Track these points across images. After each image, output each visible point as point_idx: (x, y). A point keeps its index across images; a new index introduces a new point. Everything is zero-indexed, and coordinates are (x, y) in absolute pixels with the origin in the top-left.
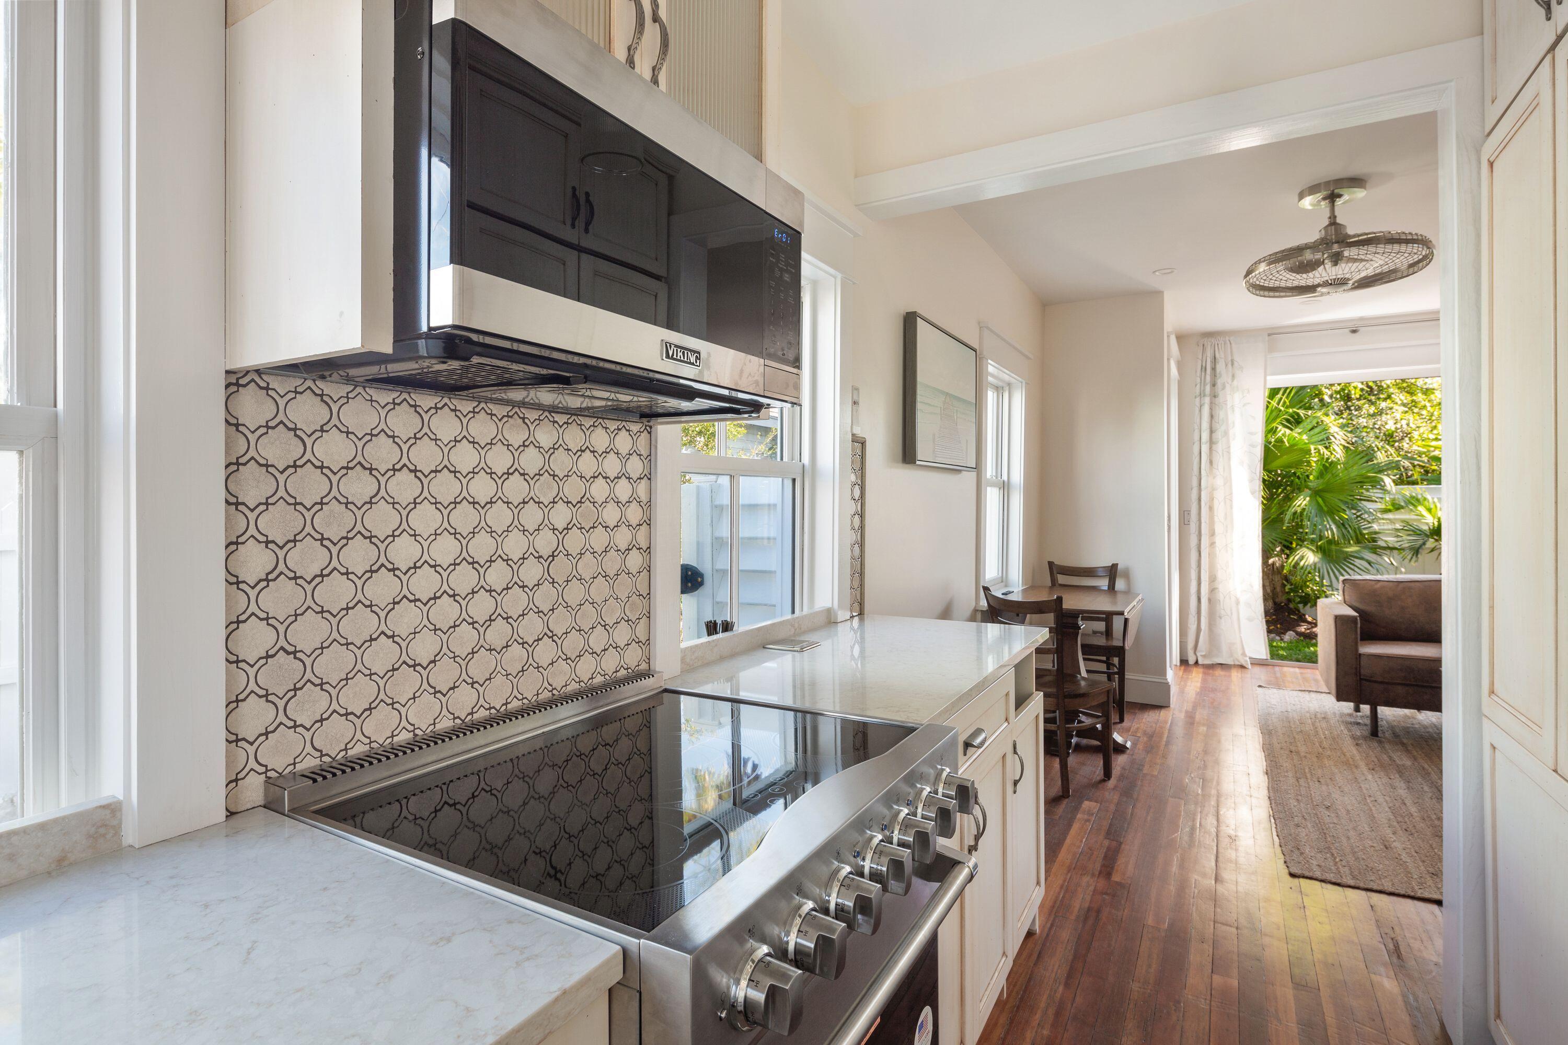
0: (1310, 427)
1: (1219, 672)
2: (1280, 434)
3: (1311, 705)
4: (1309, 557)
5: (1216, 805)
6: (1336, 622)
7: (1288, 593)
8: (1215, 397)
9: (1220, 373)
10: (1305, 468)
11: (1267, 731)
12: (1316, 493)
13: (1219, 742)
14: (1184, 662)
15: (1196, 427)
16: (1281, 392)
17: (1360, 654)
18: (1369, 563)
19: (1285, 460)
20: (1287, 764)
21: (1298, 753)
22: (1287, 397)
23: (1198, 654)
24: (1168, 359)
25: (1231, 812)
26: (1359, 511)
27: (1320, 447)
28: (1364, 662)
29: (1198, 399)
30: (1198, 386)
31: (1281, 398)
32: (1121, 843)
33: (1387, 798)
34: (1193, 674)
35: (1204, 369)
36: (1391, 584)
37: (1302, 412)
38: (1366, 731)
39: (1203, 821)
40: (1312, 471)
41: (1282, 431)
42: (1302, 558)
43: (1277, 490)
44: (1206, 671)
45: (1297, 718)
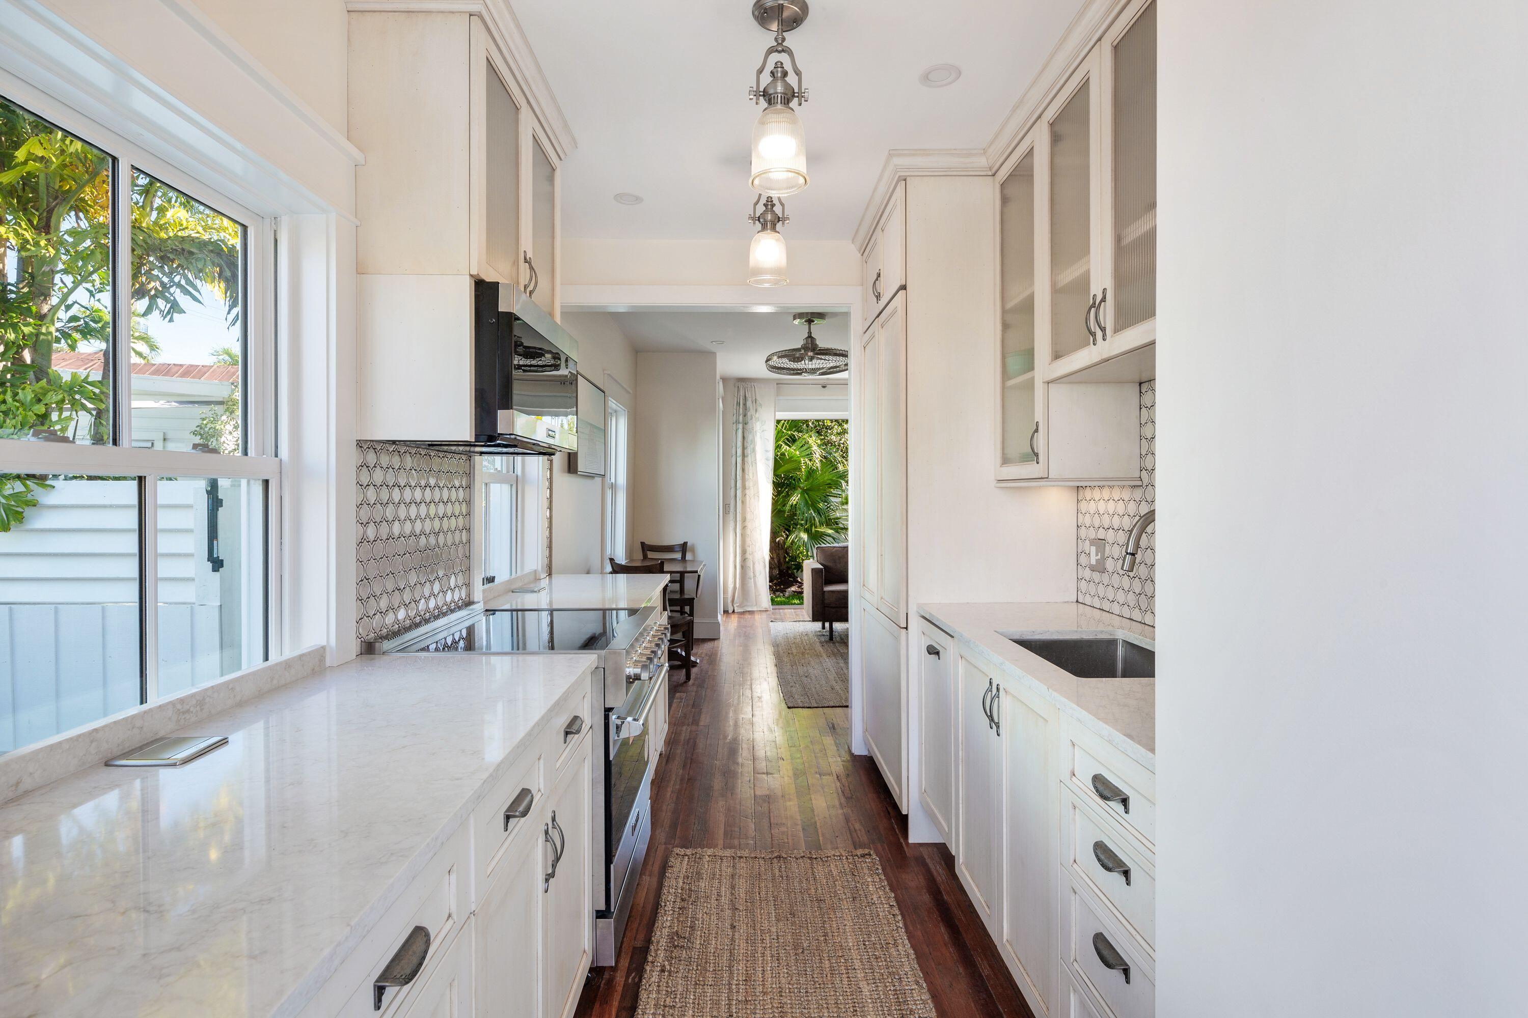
0: (801, 445)
1: (747, 616)
2: (783, 450)
3: (799, 628)
4: (800, 537)
5: (750, 684)
6: (812, 575)
7: (788, 562)
8: (746, 424)
9: (749, 408)
10: (798, 473)
11: (776, 645)
12: (805, 491)
13: (750, 654)
14: (726, 612)
15: (734, 445)
17: (824, 592)
18: (834, 539)
19: (787, 467)
20: (786, 659)
21: (792, 653)
22: (787, 423)
23: (735, 606)
24: (718, 398)
25: (758, 686)
26: (828, 504)
27: (806, 459)
28: (826, 596)
29: (735, 425)
30: (735, 416)
31: (784, 423)
32: (701, 709)
33: (835, 669)
34: (733, 619)
35: (738, 404)
36: (841, 549)
37: (796, 433)
38: (827, 638)
40: (802, 476)
41: (785, 447)
42: (796, 537)
43: (781, 489)
44: (740, 616)
45: (792, 636)
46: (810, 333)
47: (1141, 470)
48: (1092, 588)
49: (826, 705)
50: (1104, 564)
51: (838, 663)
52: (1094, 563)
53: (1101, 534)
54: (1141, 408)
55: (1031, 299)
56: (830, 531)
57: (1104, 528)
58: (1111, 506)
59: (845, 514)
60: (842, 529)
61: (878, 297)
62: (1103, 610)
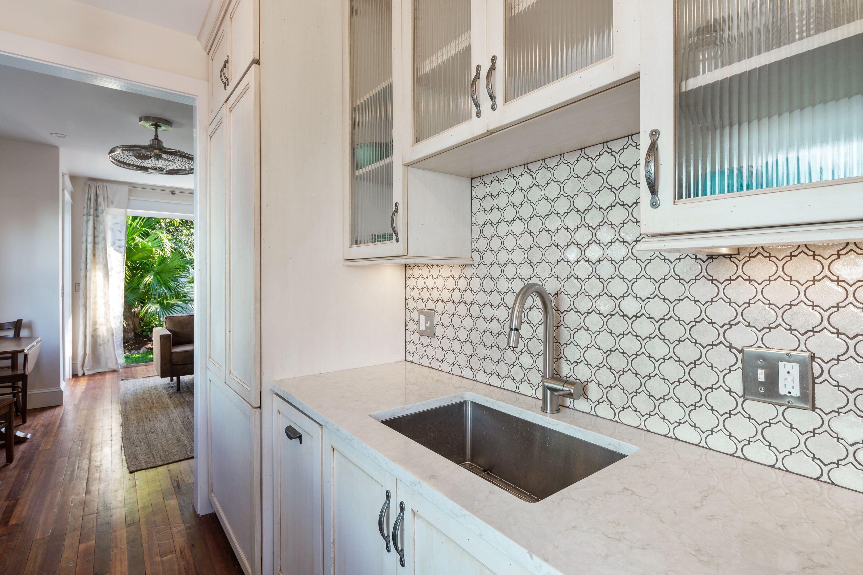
0: (153, 239)
1: (97, 378)
2: (137, 241)
3: (149, 383)
4: (153, 307)
5: (89, 452)
6: (161, 339)
8: (97, 216)
9: (100, 203)
10: (152, 260)
11: (124, 403)
12: (157, 273)
13: (95, 416)
14: (75, 376)
15: (84, 233)
16: (138, 219)
17: (172, 353)
18: (182, 308)
19: (140, 255)
20: (133, 417)
21: (140, 410)
22: (142, 221)
23: (85, 369)
24: (63, 190)
25: (99, 453)
26: (178, 283)
27: (158, 249)
28: (174, 356)
29: (85, 217)
30: (86, 209)
31: (139, 222)
32: (18, 499)
33: (181, 418)
34: (81, 382)
35: (89, 199)
36: (187, 317)
37: (150, 231)
38: (175, 390)
39: (80, 464)
40: (155, 262)
41: (138, 240)
42: (150, 308)
43: (136, 271)
44: (90, 378)
45: (141, 391)
46: (156, 136)
47: (472, 252)
48: (421, 350)
49: (171, 461)
50: (433, 330)
51: (184, 412)
52: (424, 329)
53: (430, 305)
54: (472, 200)
55: (388, 91)
56: (180, 303)
57: (433, 300)
58: (440, 282)
59: (192, 290)
60: (189, 301)
61: (226, 84)
62: (432, 368)
